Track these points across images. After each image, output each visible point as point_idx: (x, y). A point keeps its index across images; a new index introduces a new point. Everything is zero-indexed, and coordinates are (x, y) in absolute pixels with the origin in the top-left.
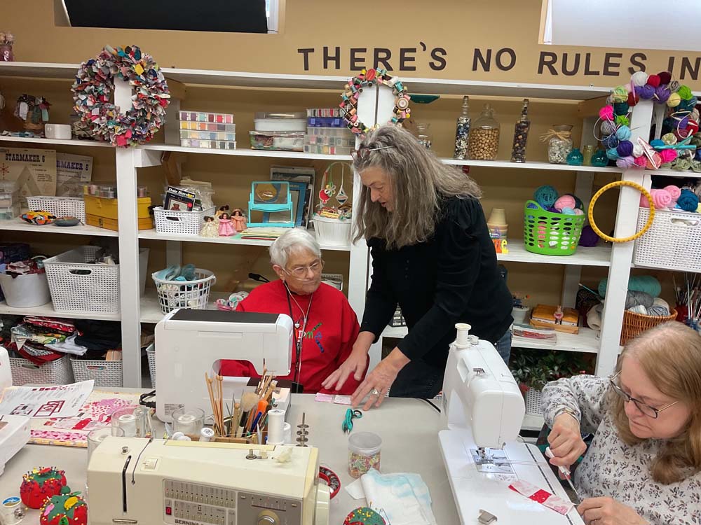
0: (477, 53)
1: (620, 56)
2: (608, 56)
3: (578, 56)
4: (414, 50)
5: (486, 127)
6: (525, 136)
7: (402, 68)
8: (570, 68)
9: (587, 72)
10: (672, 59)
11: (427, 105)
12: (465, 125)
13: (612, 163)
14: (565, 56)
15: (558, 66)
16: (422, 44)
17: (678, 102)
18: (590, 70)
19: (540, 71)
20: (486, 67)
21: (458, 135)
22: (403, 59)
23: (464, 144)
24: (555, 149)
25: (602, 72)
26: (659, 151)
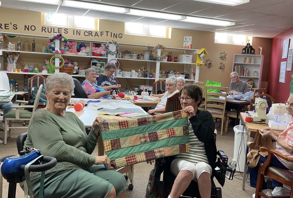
0: (25, 26)
1: (61, 29)
2: (59, 29)
3: (51, 28)
4: (8, 24)
5: (26, 44)
6: (34, 46)
7: (5, 28)
8: (50, 31)
9: (54, 32)
10: (74, 30)
11: (13, 38)
12: (19, 43)
13: (51, 52)
14: (48, 28)
15: (46, 30)
16: (10, 23)
17: (64, 40)
18: (55, 32)
19: (42, 31)
20: (28, 30)
21: (18, 46)
22: (5, 26)
23: (19, 47)
24: (43, 49)
25: (57, 32)
26: (61, 50)
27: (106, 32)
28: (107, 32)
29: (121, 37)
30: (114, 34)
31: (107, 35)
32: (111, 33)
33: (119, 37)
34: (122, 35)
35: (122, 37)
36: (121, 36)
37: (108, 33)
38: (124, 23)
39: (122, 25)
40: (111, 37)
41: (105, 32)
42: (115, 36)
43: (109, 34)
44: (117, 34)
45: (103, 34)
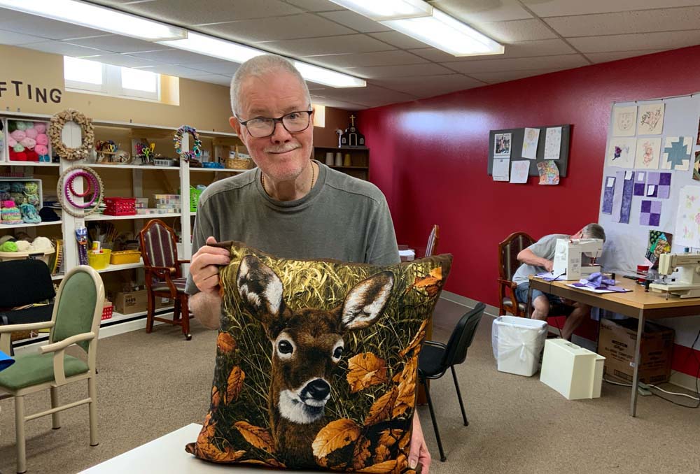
27: (13, 82)
28: (17, 83)
29: (56, 99)
30: (38, 90)
31: (18, 94)
32: (29, 86)
33: (52, 99)
34: (60, 93)
35: (59, 98)
36: (57, 97)
37: (19, 85)
38: (62, 57)
39: (56, 63)
40: (30, 97)
41: (9, 82)
42: (42, 96)
43: (23, 89)
44: (45, 90)
45: (5, 89)
